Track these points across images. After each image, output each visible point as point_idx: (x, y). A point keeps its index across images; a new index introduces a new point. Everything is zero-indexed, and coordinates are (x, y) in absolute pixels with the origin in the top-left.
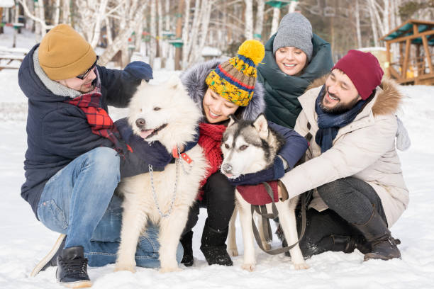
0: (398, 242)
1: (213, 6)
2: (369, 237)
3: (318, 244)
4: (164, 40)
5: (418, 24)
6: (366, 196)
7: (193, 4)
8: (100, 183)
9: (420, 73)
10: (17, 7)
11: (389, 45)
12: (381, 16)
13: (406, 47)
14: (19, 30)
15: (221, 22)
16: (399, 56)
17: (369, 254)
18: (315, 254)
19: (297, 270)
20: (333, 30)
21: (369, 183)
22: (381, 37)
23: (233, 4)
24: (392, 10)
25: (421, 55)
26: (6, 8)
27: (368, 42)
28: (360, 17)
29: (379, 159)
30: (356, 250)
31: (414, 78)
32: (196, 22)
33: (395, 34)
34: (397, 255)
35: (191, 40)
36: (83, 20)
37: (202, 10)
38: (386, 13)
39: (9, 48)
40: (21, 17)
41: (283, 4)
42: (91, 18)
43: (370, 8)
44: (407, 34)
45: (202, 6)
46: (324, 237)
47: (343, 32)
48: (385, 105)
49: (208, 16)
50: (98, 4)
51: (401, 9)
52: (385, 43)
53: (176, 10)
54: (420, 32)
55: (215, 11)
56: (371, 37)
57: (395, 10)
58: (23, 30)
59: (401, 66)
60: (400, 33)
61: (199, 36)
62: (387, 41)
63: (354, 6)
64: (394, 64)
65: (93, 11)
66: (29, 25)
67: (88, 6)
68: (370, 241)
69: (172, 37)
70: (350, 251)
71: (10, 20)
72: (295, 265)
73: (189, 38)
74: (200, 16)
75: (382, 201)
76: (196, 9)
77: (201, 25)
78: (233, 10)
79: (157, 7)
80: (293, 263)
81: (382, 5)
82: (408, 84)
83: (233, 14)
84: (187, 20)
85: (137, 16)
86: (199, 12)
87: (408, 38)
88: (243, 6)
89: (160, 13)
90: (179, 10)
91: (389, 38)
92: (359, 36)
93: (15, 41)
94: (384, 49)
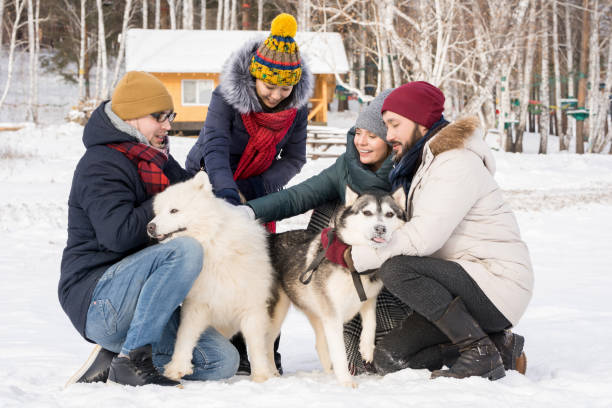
89: (557, 73)
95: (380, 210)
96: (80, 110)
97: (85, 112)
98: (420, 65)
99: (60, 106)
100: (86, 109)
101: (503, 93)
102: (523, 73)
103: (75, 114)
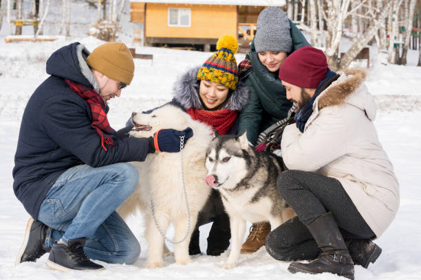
95: (217, 157)
96: (97, 28)
97: (100, 29)
98: (333, 3)
99: (85, 24)
100: (101, 27)
101: (394, 23)
102: (409, 8)
103: (93, 30)
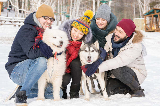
0: (143, 90)
1: (81, 2)
2: (132, 89)
3: (113, 91)
4: (62, 14)
5: (156, 10)
6: (130, 73)
7: (73, 2)
8: (39, 69)
9: (157, 28)
10: (9, 2)
11: (146, 17)
12: (143, 6)
13: (152, 18)
14: (9, 10)
15: (83, 8)
16: (149, 21)
17: (133, 95)
18: (113, 94)
19: (106, 100)
20: (125, 12)
21: (132, 68)
22: (143, 14)
23: (88, 2)
24: (147, 4)
25: (157, 21)
26: (4, 2)
27: (138, 16)
28: (135, 7)
29: (135, 59)
30: (128, 93)
31: (155, 29)
32: (75, 8)
33: (148, 13)
34: (143, 95)
35: (72, 15)
36: (32, 7)
37: (77, 4)
38: (144, 5)
39: (5, 17)
40: (10, 5)
41: (106, 2)
42: (35, 6)
43: (139, 4)
44: (152, 13)
45: (77, 2)
46: (116, 88)
47: (129, 12)
48: (137, 39)
49: (79, 6)
50: (38, 1)
51: (150, 4)
52: (144, 16)
53: (67, 4)
54: (157, 13)
55: (82, 4)
56: (139, 14)
57: (148, 4)
58: (11, 10)
59: (150, 25)
60: (150, 13)
61: (76, 13)
62: (145, 16)
63: (133, 3)
64: (147, 24)
65: (36, 3)
66: (13, 9)
67: (34, 2)
68: (133, 90)
69: (66, 14)
70: (126, 94)
71: (6, 7)
72: (105, 99)
73: (72, 14)
74: (76, 6)
75: (137, 75)
76: (75, 3)
77: (76, 9)
78: (88, 4)
79: (60, 3)
80: (104, 98)
81: (143, 2)
82: (152, 32)
83: (88, 5)
84: (71, 7)
85: (52, 5)
86: (76, 4)
87: (152, 15)
88: (92, 2)
89: (61, 5)
90: (68, 4)
91: (146, 15)
92: (135, 14)
93: (8, 14)
94: (144, 19)
